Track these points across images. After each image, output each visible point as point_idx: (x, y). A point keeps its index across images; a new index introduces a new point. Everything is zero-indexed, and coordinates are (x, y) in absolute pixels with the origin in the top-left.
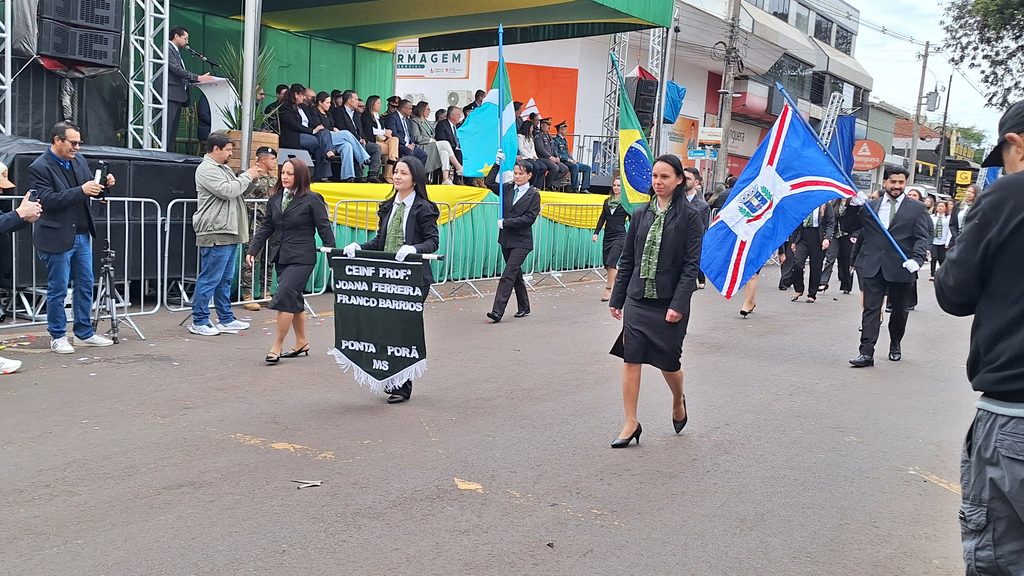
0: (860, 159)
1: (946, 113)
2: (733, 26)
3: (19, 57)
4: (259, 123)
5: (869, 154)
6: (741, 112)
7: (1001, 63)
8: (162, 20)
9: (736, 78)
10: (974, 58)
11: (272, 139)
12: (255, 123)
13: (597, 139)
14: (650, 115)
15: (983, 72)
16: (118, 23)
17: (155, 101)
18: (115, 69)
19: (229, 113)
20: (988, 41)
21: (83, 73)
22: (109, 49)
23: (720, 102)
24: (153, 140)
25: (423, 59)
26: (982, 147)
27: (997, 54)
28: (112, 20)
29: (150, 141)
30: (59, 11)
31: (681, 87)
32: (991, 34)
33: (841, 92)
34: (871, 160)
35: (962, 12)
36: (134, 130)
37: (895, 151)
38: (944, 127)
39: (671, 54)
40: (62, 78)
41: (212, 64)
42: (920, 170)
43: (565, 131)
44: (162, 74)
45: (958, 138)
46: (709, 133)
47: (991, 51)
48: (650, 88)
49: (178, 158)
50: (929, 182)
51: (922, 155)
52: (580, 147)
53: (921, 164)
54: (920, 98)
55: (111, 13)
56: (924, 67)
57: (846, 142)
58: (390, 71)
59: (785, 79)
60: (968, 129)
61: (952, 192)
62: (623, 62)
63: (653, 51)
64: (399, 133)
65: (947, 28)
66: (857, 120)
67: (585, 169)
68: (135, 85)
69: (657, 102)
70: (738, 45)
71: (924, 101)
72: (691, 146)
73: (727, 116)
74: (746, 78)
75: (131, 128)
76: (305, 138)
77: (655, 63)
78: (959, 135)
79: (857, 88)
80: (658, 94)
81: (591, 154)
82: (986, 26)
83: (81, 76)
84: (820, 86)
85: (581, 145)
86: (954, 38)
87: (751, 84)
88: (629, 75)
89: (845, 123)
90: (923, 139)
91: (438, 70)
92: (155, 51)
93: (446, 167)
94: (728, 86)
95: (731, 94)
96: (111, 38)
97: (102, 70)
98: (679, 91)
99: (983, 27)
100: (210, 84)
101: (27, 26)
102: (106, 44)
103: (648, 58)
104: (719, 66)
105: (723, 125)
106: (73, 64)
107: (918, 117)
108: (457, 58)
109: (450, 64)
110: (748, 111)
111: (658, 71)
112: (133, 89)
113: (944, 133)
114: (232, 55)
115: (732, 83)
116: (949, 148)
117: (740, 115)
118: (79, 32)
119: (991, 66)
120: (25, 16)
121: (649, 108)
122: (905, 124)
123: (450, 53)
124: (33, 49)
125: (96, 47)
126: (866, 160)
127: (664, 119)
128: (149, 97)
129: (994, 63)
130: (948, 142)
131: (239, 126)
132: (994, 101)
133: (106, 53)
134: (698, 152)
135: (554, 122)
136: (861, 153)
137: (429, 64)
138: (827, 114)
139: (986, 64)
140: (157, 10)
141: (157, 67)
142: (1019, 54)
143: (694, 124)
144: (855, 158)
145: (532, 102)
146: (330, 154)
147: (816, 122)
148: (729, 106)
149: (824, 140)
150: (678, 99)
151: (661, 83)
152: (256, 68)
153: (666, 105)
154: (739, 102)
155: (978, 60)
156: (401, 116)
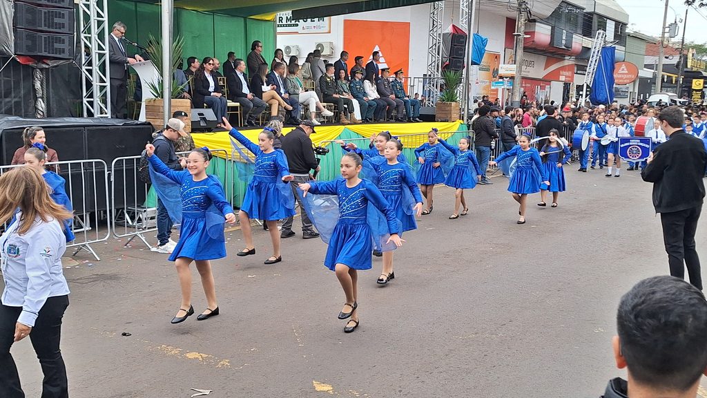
0: (620, 76)
1: (683, 38)
3: (3, 56)
4: (176, 93)
5: (627, 72)
6: (532, 46)
8: (103, 22)
9: (526, 24)
12: (173, 92)
14: (462, 60)
16: (71, 28)
17: (102, 81)
18: (71, 61)
19: (155, 89)
21: (48, 65)
22: (66, 46)
23: (515, 42)
24: (101, 107)
28: (67, 25)
29: (99, 110)
30: (28, 22)
31: (484, 37)
33: (605, 31)
34: (628, 76)
36: (88, 102)
37: (646, 66)
40: (33, 69)
42: (665, 80)
43: (401, 76)
44: (105, 61)
45: (693, 54)
46: (506, 69)
48: (461, 40)
49: (119, 122)
50: (672, 90)
51: (666, 68)
53: (666, 74)
54: (664, 28)
55: (66, 21)
56: (667, 5)
57: (609, 69)
58: (272, 34)
59: (563, 19)
60: (700, 46)
61: (690, 96)
62: (441, 22)
67: (415, 103)
68: (87, 70)
69: (466, 50)
71: (667, 30)
72: (495, 74)
73: (520, 52)
75: (85, 100)
77: (465, 21)
78: (694, 52)
79: (616, 22)
80: (467, 44)
83: (47, 67)
84: (590, 23)
85: (412, 84)
87: (537, 25)
88: (446, 31)
89: (608, 53)
90: (667, 58)
91: (308, 27)
92: (99, 44)
94: (519, 31)
96: (66, 38)
97: (62, 61)
98: (482, 41)
101: (7, 34)
102: (63, 43)
103: (459, 19)
104: (514, 14)
105: (518, 58)
106: (41, 59)
107: (663, 41)
109: (316, 23)
110: (538, 45)
111: (467, 27)
112: (85, 73)
113: (682, 49)
115: (523, 29)
116: (687, 62)
118: (44, 35)
120: (5, 28)
121: (461, 55)
122: (653, 46)
124: (11, 51)
125: (57, 45)
126: (625, 76)
127: (472, 62)
128: (99, 81)
130: (686, 58)
131: (161, 95)
133: (64, 49)
134: (499, 83)
136: (620, 72)
137: (301, 23)
138: (595, 44)
140: (99, 15)
141: (101, 56)
143: (497, 57)
144: (616, 76)
147: (587, 50)
148: (521, 45)
149: (593, 66)
150: (482, 47)
151: (469, 33)
152: (171, 54)
153: (473, 51)
154: (530, 40)
156: (277, 75)
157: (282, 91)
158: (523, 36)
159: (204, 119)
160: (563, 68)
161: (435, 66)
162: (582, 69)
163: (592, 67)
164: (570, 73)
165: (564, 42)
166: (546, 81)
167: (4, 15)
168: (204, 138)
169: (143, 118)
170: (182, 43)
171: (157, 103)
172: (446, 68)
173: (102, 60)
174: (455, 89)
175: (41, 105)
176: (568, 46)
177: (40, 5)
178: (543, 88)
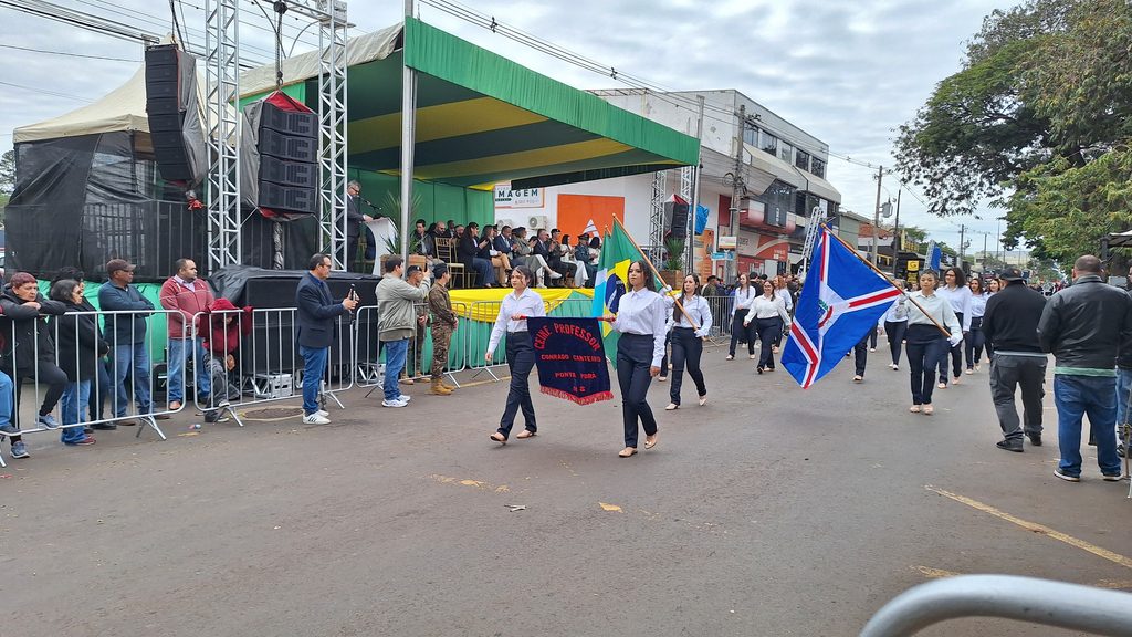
1: (897, 218)
2: (738, 161)
3: (246, 209)
6: (747, 224)
7: (940, 180)
8: (342, 178)
9: (741, 199)
10: (918, 178)
13: (645, 248)
15: (925, 188)
16: (313, 182)
17: (338, 236)
18: (311, 215)
19: (391, 243)
20: (928, 165)
21: (288, 218)
22: (307, 200)
23: (731, 217)
26: (926, 242)
27: (935, 174)
28: (308, 180)
30: (273, 176)
31: (706, 209)
32: (929, 159)
33: (820, 206)
35: (907, 144)
37: (862, 248)
38: (896, 229)
40: (274, 223)
41: (375, 208)
42: (878, 261)
45: (906, 236)
46: (728, 241)
48: (684, 210)
49: (357, 276)
50: (887, 270)
51: (881, 249)
53: (880, 257)
54: (878, 208)
55: (308, 175)
56: (879, 185)
58: (491, 205)
59: (777, 198)
60: (914, 229)
61: (905, 277)
62: (663, 191)
63: (683, 183)
65: (897, 156)
68: (324, 225)
69: (689, 220)
70: (742, 175)
71: (881, 210)
72: (709, 250)
73: (736, 227)
74: (749, 198)
77: (687, 191)
78: (908, 234)
79: (829, 201)
80: (690, 214)
82: (925, 154)
83: (287, 220)
84: (802, 202)
86: (902, 163)
87: (751, 202)
88: (668, 201)
90: (881, 238)
91: (521, 202)
92: (337, 201)
93: (540, 273)
94: (736, 205)
96: (308, 192)
97: (302, 215)
98: (704, 212)
99: (923, 155)
101: (250, 187)
102: (305, 197)
103: (681, 188)
104: (729, 191)
105: (734, 233)
106: (281, 212)
107: (877, 222)
108: (535, 193)
109: (530, 197)
110: (752, 222)
111: (690, 198)
112: (323, 228)
113: (897, 231)
115: (738, 204)
116: (900, 244)
117: (746, 226)
118: (286, 189)
119: (931, 183)
120: (249, 181)
121: (682, 225)
122: (866, 227)
124: (255, 203)
125: (298, 199)
127: (695, 232)
128: (333, 233)
129: (933, 181)
130: (900, 239)
132: (936, 208)
133: (305, 204)
138: (809, 223)
139: (927, 182)
140: (338, 171)
141: (339, 211)
142: (952, 174)
143: (711, 234)
145: (591, 222)
147: (800, 228)
148: (737, 220)
150: (703, 218)
151: (692, 205)
152: (410, 209)
153: (696, 221)
154: (744, 216)
155: (921, 179)
156: (504, 238)
158: (739, 211)
160: (776, 247)
161: (657, 235)
162: (797, 248)
163: (809, 245)
164: (784, 251)
165: (777, 220)
166: (761, 259)
167: (249, 168)
169: (376, 273)
172: (668, 237)
173: (341, 215)
174: (678, 257)
175: (280, 258)
176: (782, 225)
177: (283, 159)
178: (757, 266)
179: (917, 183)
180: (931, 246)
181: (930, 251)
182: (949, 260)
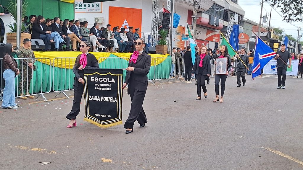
0: (241, 40)
1: (270, 23)
5: (244, 38)
6: (200, 24)
7: (289, 5)
9: (198, 12)
10: (279, 4)
11: (29, 36)
12: (22, 29)
13: (150, 34)
14: (168, 25)
15: (282, 9)
19: (12, 26)
23: (193, 21)
25: (85, 6)
26: (282, 35)
27: (287, 2)
31: (179, 15)
33: (234, 17)
34: (245, 40)
37: (253, 37)
38: (269, 28)
39: (175, 4)
41: (4, 8)
43: (138, 32)
45: (273, 32)
47: (285, 1)
48: (168, 15)
51: (262, 37)
52: (143, 37)
54: (261, 18)
56: (262, 7)
57: (236, 35)
58: (73, 9)
59: (214, 12)
62: (158, 6)
63: (168, 3)
64: (76, 33)
66: (240, 26)
69: (170, 21)
71: (262, 19)
72: (183, 36)
73: (195, 25)
74: (201, 12)
76: (42, 36)
77: (169, 7)
79: (239, 15)
80: (171, 18)
81: (148, 39)
84: (226, 15)
85: (144, 36)
87: (203, 14)
88: (160, 11)
89: (236, 28)
90: (261, 32)
91: (90, 10)
94: (195, 15)
95: (196, 18)
98: (178, 17)
100: (4, 16)
103: (167, 5)
104: (191, 8)
105: (194, 28)
107: (260, 25)
108: (97, 5)
109: (95, 7)
110: (203, 24)
111: (171, 9)
113: (269, 30)
114: (13, 5)
115: (196, 14)
116: (271, 35)
117: (199, 25)
119: (284, 7)
121: (168, 23)
122: (255, 28)
123: (95, 3)
127: (173, 27)
129: (286, 6)
130: (271, 33)
131: (15, 31)
132: (286, 19)
134: (186, 38)
135: (134, 28)
136: (241, 37)
137: (87, 7)
138: (229, 24)
139: (283, 6)
143: (184, 28)
144: (239, 39)
145: (125, 21)
146: (52, 41)
147: (225, 27)
148: (195, 22)
149: (229, 33)
150: (178, 20)
151: (172, 13)
152: (21, 9)
153: (174, 21)
154: (199, 20)
155: (280, 4)
156: (76, 26)
157: (79, 34)
159: (38, 44)
160: (215, 36)
161: (155, 28)
163: (228, 35)
164: (218, 38)
165: (215, 23)
166: (207, 41)
168: (39, 54)
169: (5, 42)
170: (27, 5)
171: (13, 35)
172: (160, 29)
174: (165, 39)
176: (217, 25)
178: (205, 44)
179: (278, 6)
180: (284, 36)
181: (283, 39)
182: (292, 43)
